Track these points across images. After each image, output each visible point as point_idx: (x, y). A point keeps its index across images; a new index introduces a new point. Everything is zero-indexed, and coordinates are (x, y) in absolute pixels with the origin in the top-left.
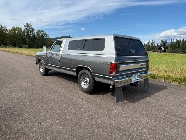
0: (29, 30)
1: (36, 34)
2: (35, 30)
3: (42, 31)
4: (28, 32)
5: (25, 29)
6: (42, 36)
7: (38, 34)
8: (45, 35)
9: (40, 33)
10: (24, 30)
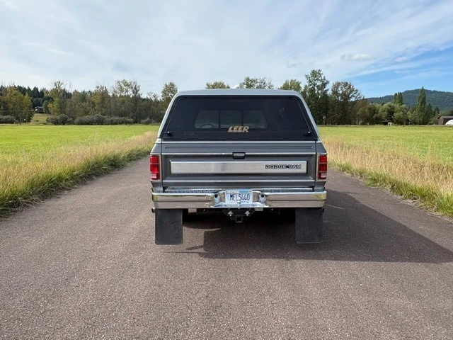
0: (315, 84)
1: (330, 93)
2: (328, 82)
3: (346, 84)
4: (312, 90)
5: (307, 84)
6: (345, 95)
7: (335, 92)
8: (351, 92)
9: (339, 89)
10: (306, 87)
